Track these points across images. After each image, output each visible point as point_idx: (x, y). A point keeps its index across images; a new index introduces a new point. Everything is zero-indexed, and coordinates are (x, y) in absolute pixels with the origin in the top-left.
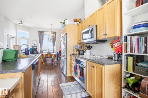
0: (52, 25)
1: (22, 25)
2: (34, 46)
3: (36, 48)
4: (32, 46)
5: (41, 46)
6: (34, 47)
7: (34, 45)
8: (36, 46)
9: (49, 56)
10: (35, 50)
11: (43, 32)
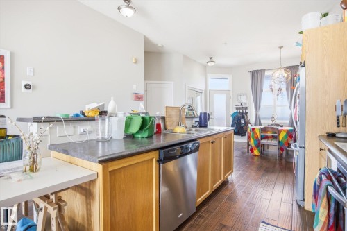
0: (281, 48)
1: (213, 64)
2: (240, 108)
3: (246, 113)
4: (237, 108)
5: (257, 107)
6: (241, 111)
7: (242, 105)
8: (246, 108)
9: (269, 134)
10: (243, 117)
11: (262, 71)
